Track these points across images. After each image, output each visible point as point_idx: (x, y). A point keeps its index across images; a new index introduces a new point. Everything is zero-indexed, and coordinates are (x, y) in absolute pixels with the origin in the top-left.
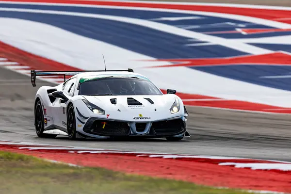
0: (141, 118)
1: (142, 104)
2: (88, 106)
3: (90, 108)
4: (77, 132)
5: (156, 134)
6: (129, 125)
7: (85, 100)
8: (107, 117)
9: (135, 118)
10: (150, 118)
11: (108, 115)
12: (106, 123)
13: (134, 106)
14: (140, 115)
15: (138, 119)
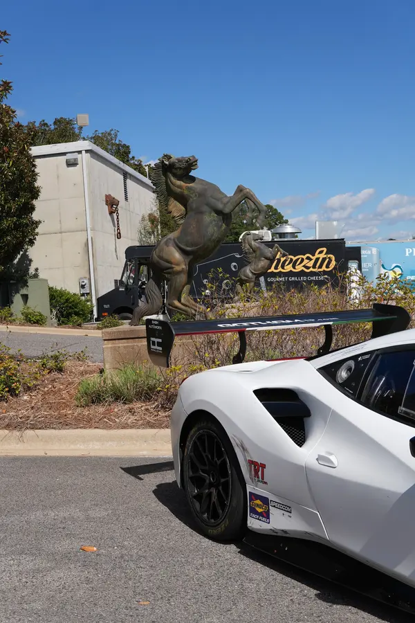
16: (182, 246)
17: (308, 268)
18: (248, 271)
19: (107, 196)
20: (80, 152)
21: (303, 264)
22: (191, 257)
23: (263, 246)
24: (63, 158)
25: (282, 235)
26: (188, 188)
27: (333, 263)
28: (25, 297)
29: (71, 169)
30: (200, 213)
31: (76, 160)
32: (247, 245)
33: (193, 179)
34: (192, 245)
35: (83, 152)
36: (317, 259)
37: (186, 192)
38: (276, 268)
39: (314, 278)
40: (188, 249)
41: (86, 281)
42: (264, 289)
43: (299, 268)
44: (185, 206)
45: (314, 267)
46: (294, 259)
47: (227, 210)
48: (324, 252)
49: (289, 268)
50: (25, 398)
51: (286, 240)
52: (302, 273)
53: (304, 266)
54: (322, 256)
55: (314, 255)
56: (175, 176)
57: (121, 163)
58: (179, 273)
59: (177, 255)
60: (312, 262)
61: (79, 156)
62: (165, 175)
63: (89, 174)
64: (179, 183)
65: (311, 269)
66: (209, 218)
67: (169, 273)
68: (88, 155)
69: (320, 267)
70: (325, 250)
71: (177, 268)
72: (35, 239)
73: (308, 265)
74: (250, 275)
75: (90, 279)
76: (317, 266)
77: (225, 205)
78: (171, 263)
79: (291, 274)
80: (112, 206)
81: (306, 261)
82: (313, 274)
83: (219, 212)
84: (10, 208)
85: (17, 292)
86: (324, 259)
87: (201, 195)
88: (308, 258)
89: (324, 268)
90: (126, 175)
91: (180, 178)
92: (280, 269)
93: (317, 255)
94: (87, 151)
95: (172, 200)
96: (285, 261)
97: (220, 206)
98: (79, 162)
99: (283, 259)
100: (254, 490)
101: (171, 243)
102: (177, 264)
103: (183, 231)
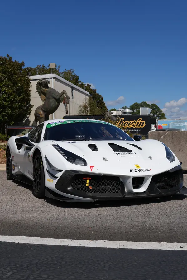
0: (139, 171)
1: (131, 151)
2: (61, 154)
3: (65, 156)
4: (46, 188)
5: (160, 192)
6: (121, 180)
7: (56, 146)
8: (91, 170)
9: (132, 171)
10: (151, 170)
11: (92, 167)
12: (91, 178)
13: (123, 154)
14: (137, 166)
15: (136, 172)
16: (43, 109)
17: (134, 126)
21: (132, 125)
22: (46, 113)
23: (113, 116)
25: (125, 113)
26: (46, 91)
27: (145, 125)
30: (49, 98)
32: (107, 116)
34: (46, 109)
35: (52, 78)
36: (138, 123)
37: (46, 92)
39: (136, 130)
40: (45, 110)
43: (131, 126)
44: (46, 96)
45: (137, 126)
46: (129, 122)
47: (57, 98)
48: (141, 120)
49: (127, 126)
51: (126, 115)
52: (132, 128)
53: (133, 125)
54: (140, 121)
55: (137, 121)
56: (42, 86)
57: (71, 83)
58: (42, 118)
59: (42, 112)
60: (136, 124)
61: (51, 80)
62: (40, 86)
64: (44, 89)
65: (136, 127)
66: (52, 100)
67: (39, 118)
69: (139, 126)
70: (141, 119)
71: (41, 116)
73: (134, 125)
76: (138, 125)
77: (57, 96)
79: (127, 128)
81: (134, 123)
82: (136, 128)
83: (55, 98)
84: (17, 99)
85: (21, 132)
86: (141, 123)
87: (50, 92)
88: (135, 122)
89: (141, 126)
90: (73, 88)
91: (44, 87)
93: (138, 121)
94: (54, 78)
95: (42, 94)
96: (125, 123)
97: (55, 96)
98: (51, 82)
99: (124, 122)
100: (13, 163)
101: (40, 108)
102: (42, 115)
103: (44, 105)
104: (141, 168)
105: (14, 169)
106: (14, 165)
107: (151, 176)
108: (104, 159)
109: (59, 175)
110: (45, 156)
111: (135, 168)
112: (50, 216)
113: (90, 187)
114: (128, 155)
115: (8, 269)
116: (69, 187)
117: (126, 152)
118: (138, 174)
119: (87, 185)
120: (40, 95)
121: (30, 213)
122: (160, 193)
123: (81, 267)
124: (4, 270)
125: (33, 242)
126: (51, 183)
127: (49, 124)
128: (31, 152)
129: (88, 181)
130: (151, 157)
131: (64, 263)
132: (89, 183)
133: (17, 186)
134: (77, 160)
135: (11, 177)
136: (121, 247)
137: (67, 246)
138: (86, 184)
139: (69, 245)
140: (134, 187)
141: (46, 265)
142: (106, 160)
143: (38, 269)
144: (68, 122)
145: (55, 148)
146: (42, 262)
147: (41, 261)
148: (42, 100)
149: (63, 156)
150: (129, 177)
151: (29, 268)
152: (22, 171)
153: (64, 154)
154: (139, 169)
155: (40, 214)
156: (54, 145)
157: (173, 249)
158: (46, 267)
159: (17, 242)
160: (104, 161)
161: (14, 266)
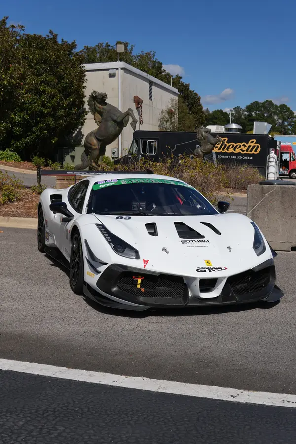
0: (210, 270)
1: (203, 237)
2: (107, 239)
3: (111, 244)
4: (85, 283)
5: (237, 299)
6: (185, 281)
7: (101, 227)
8: (145, 266)
9: (199, 270)
10: (226, 269)
11: (146, 262)
12: (143, 278)
13: (191, 242)
14: (208, 262)
15: (205, 271)
16: (98, 137)
17: (243, 151)
18: (199, 151)
19: (135, 97)
20: (117, 69)
21: (240, 149)
22: (101, 143)
23: (209, 136)
24: (107, 72)
26: (103, 108)
27: (259, 149)
28: (73, 158)
29: (111, 79)
30: (106, 121)
31: (115, 73)
32: (200, 135)
33: (106, 104)
34: (102, 136)
35: (120, 69)
36: (250, 146)
37: (102, 110)
38: (223, 150)
39: (246, 158)
40: (100, 138)
41: (116, 150)
42: (215, 162)
43: (238, 151)
44: (101, 117)
45: (247, 151)
46: (235, 145)
47: (119, 120)
48: (254, 142)
49: (231, 150)
50: (16, 203)
51: (231, 132)
52: (239, 154)
53: (241, 150)
54: (252, 144)
55: (247, 143)
56: (97, 102)
57: (149, 75)
58: (95, 149)
59: (95, 141)
60: (246, 148)
61: (117, 71)
62: (94, 101)
63: (122, 83)
64: (99, 105)
65: (245, 152)
66: (111, 124)
67: (91, 149)
68: (123, 71)
69: (251, 151)
70: (255, 140)
71: (94, 147)
72: (84, 122)
73: (244, 149)
74: (201, 153)
75: (118, 149)
76: (249, 150)
77: (118, 118)
78: (91, 144)
79: (232, 154)
80: (138, 103)
81: (242, 147)
82: (246, 155)
83: (115, 121)
84: (63, 104)
85: (68, 154)
86: (254, 146)
87: (108, 112)
88: (244, 145)
89: (253, 152)
90: (151, 83)
91: (99, 103)
92: (226, 151)
93: (249, 144)
94: (122, 68)
95: (96, 113)
96: (230, 145)
97: (115, 118)
98: (117, 75)
99: (228, 145)
100: (47, 230)
101: (93, 135)
102: (94, 145)
103: (98, 129)
104: (213, 265)
105: (48, 239)
106: (48, 233)
107: (225, 277)
108: (164, 249)
109: (102, 269)
110: (86, 240)
111: (205, 265)
112: (85, 328)
113: (143, 290)
114: (198, 244)
115: (21, 416)
116: (114, 287)
117: (196, 240)
118: (208, 275)
119: (139, 286)
120: (94, 114)
121: (61, 321)
122: (237, 301)
123: (105, 418)
124: (16, 417)
125: (57, 374)
126: (92, 278)
127: (96, 183)
128: (70, 226)
129: (139, 281)
130: (231, 247)
131: (86, 410)
132: (141, 284)
133: (51, 265)
134: (127, 251)
135: (43, 248)
136: (160, 391)
137: (96, 384)
138: (137, 284)
139: (98, 383)
140: (202, 290)
141: (65, 413)
142: (167, 252)
143: (54, 418)
144: (123, 182)
145: (100, 229)
146: (61, 408)
147: (61, 406)
148: (96, 122)
149: (109, 242)
150: (195, 279)
151: (45, 415)
152: (58, 246)
153: (110, 240)
154: (209, 267)
155: (73, 324)
156: (98, 225)
157: (222, 399)
158: (64, 415)
159: (36, 374)
160: (164, 252)
161: (28, 411)
